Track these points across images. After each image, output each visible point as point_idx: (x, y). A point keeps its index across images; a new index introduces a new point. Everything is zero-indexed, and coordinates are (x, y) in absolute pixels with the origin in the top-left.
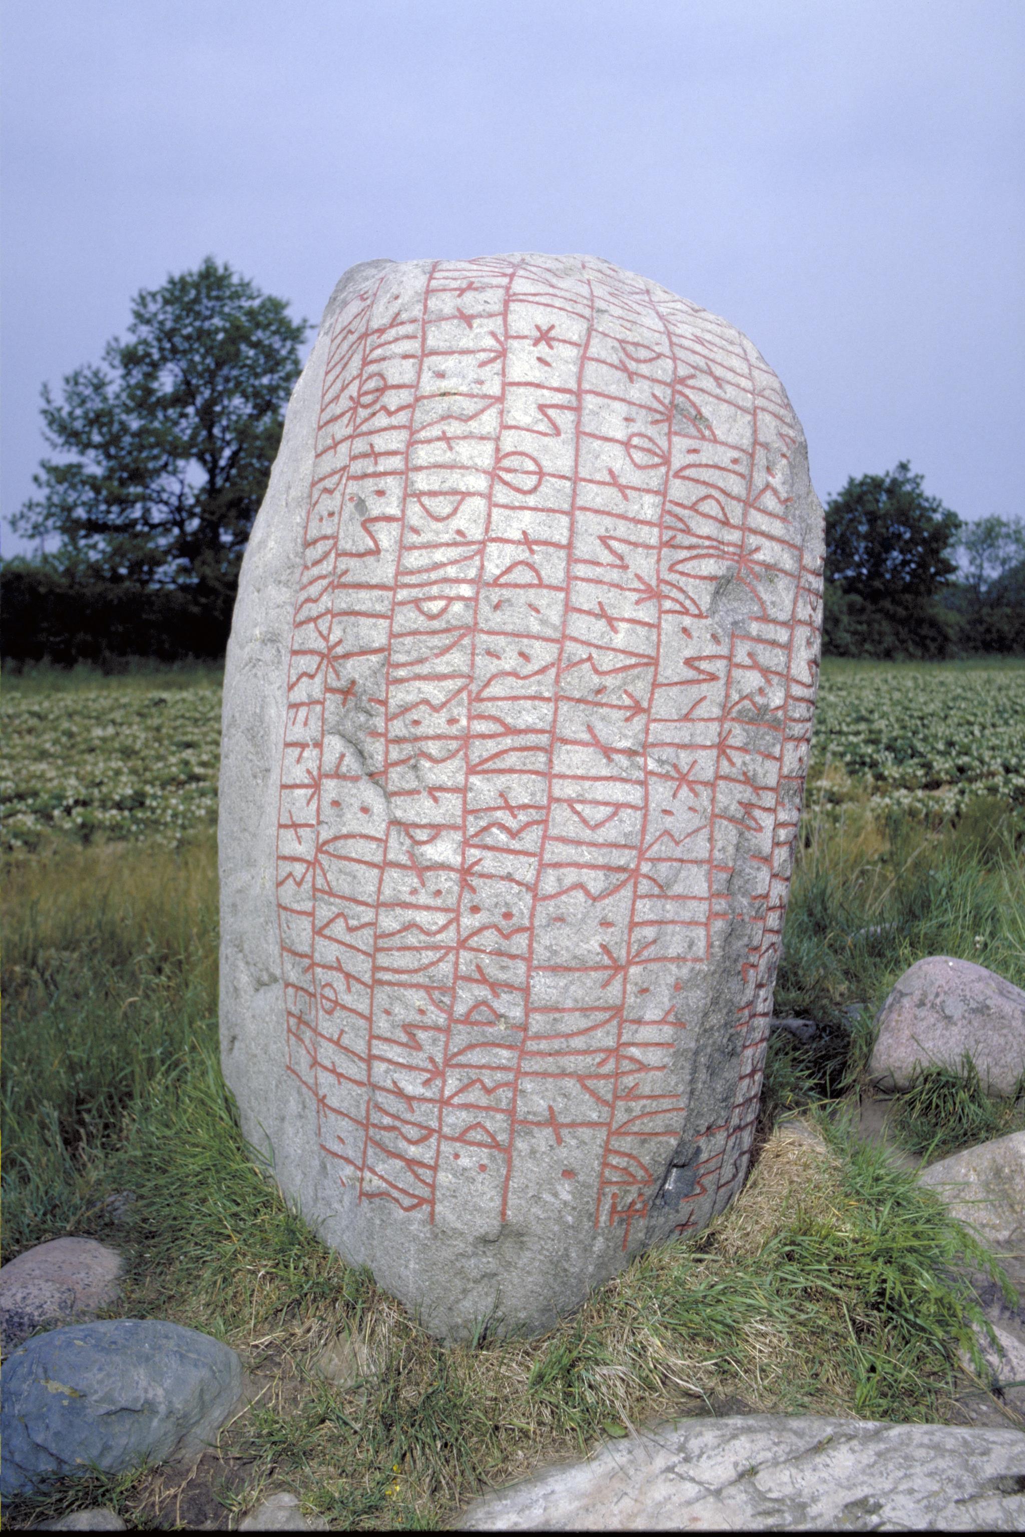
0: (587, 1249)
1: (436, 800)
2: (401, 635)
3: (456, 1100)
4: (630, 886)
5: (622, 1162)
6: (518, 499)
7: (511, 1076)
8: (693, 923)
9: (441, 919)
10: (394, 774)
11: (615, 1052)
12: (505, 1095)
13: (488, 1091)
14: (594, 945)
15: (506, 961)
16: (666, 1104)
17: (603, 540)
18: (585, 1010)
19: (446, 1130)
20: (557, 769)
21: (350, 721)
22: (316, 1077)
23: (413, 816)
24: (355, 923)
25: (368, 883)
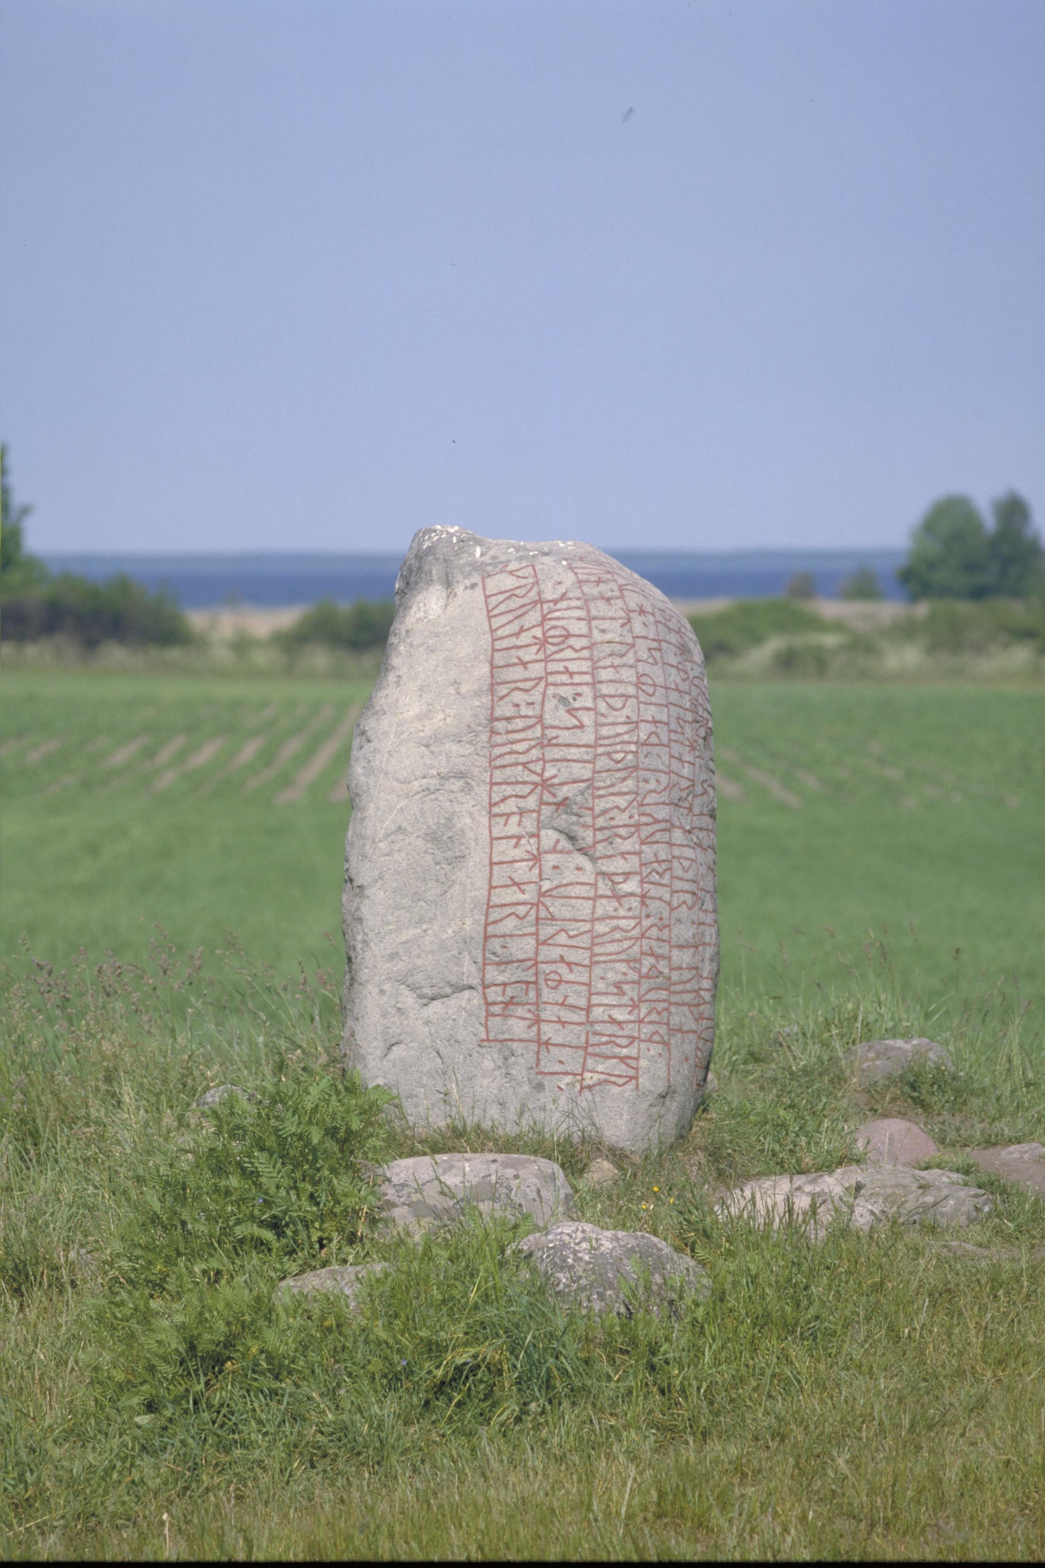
1: (626, 859)
2: (599, 772)
3: (646, 1020)
4: (696, 903)
6: (648, 699)
7: (666, 1005)
8: (711, 926)
9: (632, 923)
10: (600, 847)
11: (698, 993)
12: (665, 1015)
13: (659, 1013)
14: (690, 934)
15: (662, 944)
17: (677, 720)
18: (689, 969)
19: (643, 1036)
20: (673, 841)
21: (563, 820)
22: (539, 1030)
23: (612, 869)
24: (575, 933)
25: (585, 909)
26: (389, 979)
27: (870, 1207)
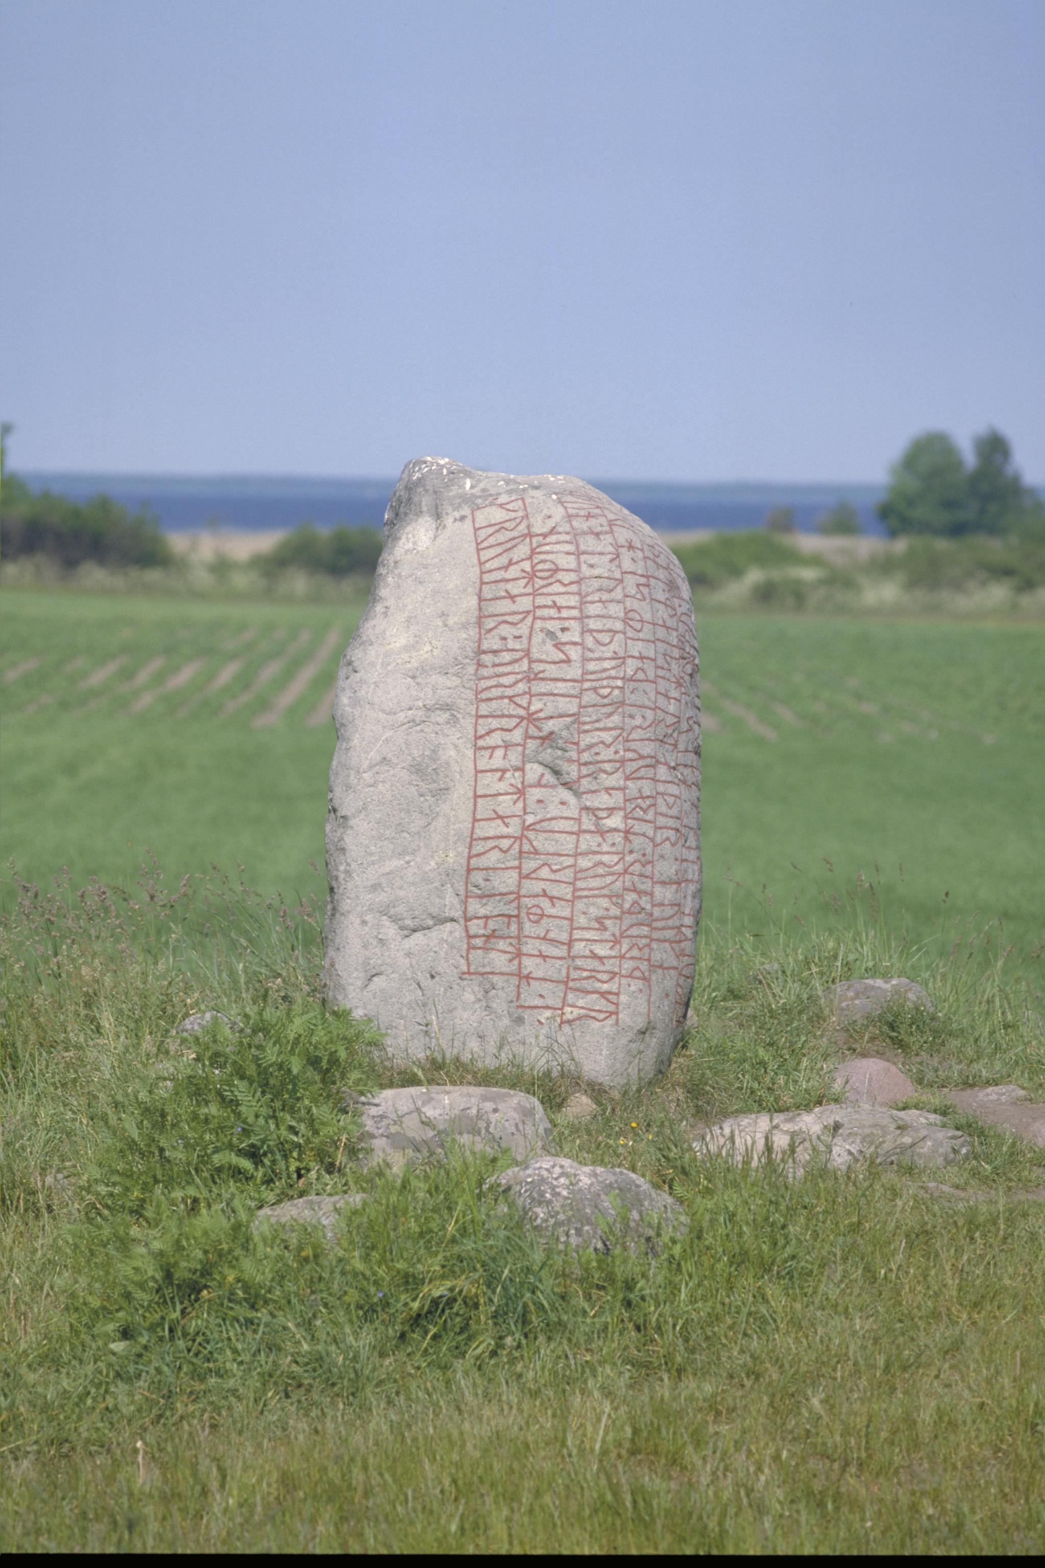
1: (610, 795)
2: (586, 707)
3: (627, 955)
4: (680, 840)
6: (636, 635)
7: (648, 940)
9: (616, 858)
10: (584, 782)
11: (680, 929)
12: (647, 951)
14: (673, 870)
17: (664, 656)
18: (672, 905)
19: (624, 972)
20: (657, 777)
21: (548, 755)
22: (520, 964)
23: (597, 804)
24: (558, 867)
25: (568, 844)
26: (371, 910)
27: (848, 1147)
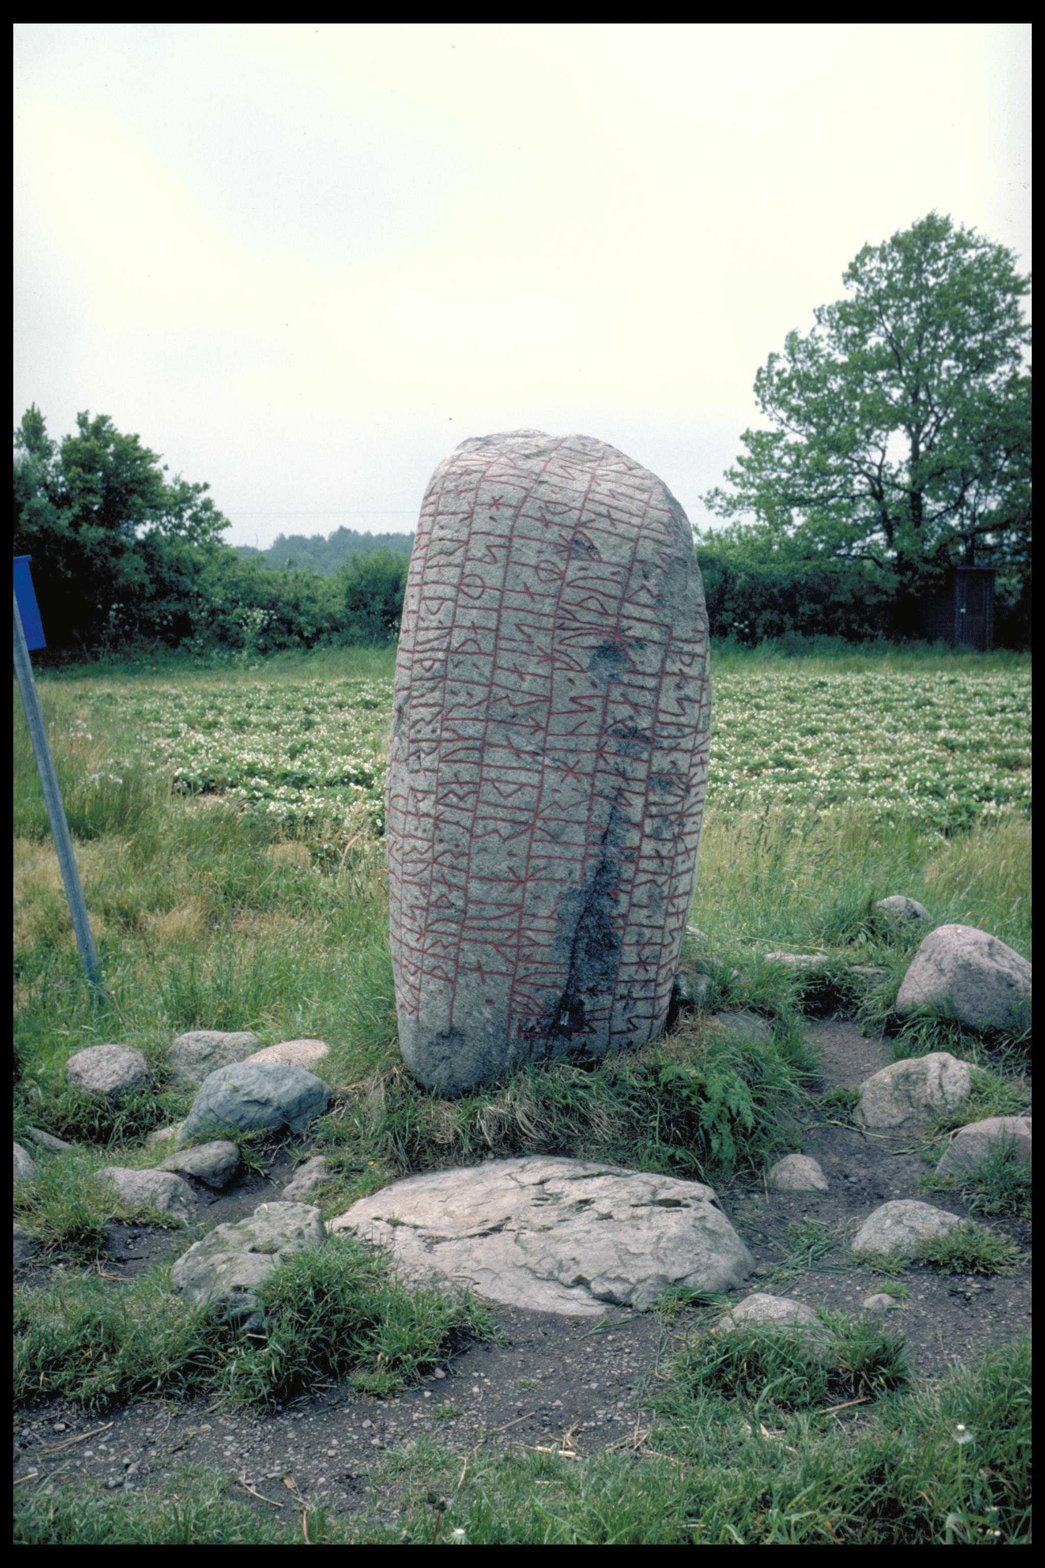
0: (503, 1051)
1: (426, 776)
2: (415, 680)
3: (429, 951)
4: (528, 834)
5: (525, 1000)
6: (471, 602)
7: (456, 940)
8: (573, 859)
9: (426, 845)
11: (518, 932)
12: (452, 950)
13: (445, 947)
14: (504, 866)
15: (456, 872)
16: (553, 968)
17: (518, 626)
18: (498, 905)
19: (424, 968)
20: (486, 762)
